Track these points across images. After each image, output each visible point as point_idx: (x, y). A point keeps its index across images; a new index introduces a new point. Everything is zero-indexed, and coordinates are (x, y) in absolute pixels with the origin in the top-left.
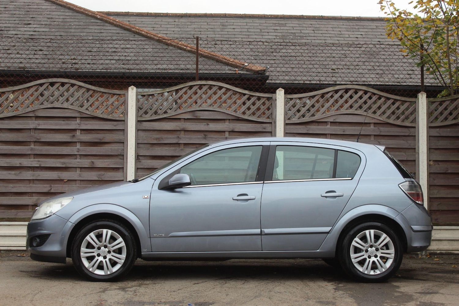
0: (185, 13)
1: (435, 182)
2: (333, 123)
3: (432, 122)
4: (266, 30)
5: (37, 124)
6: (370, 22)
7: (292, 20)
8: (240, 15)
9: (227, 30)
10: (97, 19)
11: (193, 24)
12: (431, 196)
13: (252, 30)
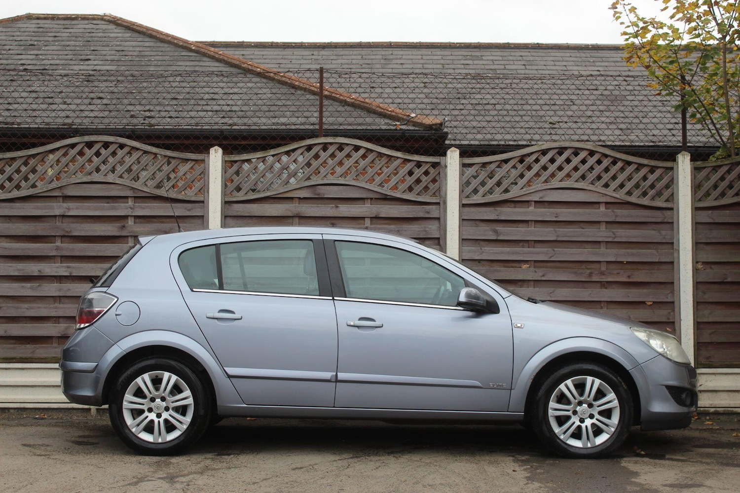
0: (329, 41)
1: (706, 296)
2: (540, 203)
3: (700, 200)
4: (450, 66)
5: (67, 208)
6: (612, 52)
7: (491, 50)
8: (413, 44)
9: (391, 66)
10: (191, 50)
11: (341, 57)
12: (699, 320)
13: (430, 66)
